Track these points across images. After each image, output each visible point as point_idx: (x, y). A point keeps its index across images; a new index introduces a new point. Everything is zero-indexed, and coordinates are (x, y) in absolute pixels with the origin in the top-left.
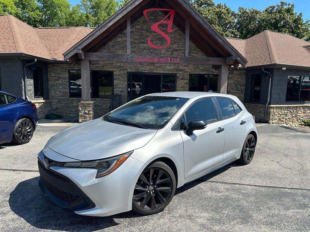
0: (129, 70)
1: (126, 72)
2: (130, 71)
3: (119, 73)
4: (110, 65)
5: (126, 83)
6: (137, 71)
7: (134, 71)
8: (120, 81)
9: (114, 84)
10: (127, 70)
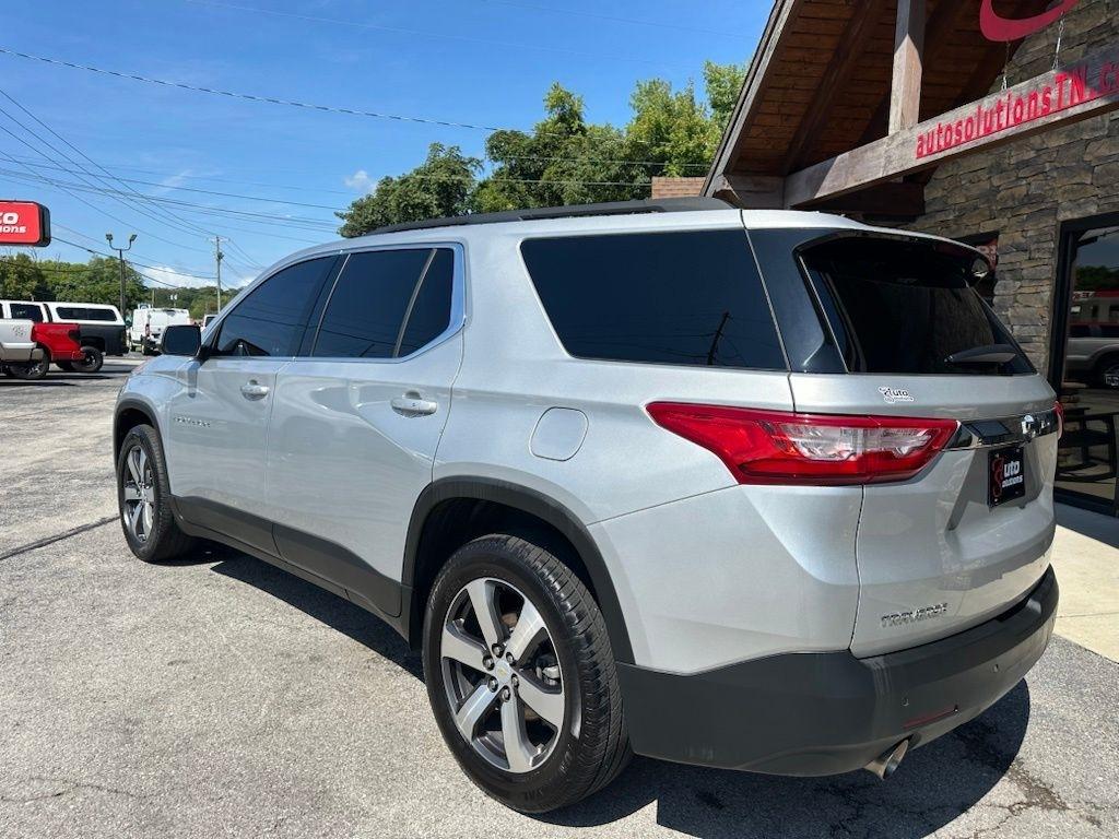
0: (1065, 210)
1: (1049, 224)
2: (1069, 216)
3: (1019, 238)
4: (988, 201)
5: (1047, 292)
6: (1107, 209)
7: (1093, 210)
8: (1018, 284)
9: (995, 300)
10: (1054, 211)
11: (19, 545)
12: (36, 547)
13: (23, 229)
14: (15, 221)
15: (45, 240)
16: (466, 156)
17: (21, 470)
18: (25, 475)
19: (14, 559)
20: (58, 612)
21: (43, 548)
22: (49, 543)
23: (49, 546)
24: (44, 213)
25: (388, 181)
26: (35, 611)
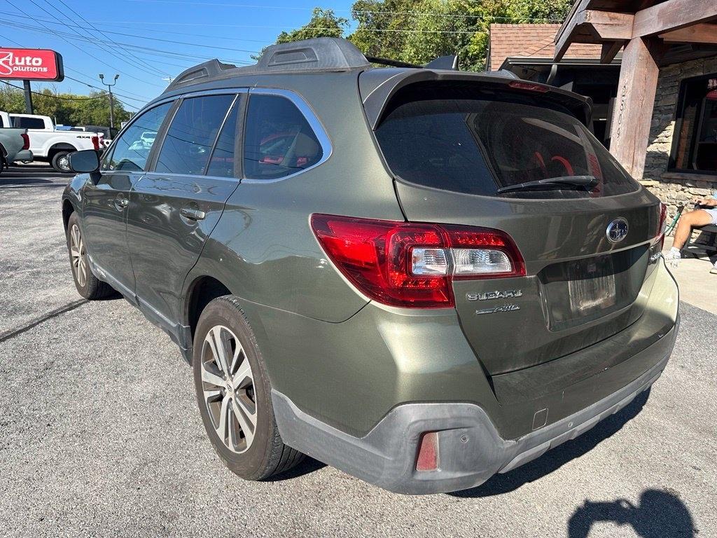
11: (53, 308)
12: (66, 310)
13: (45, 70)
14: (40, 63)
15: (60, 77)
16: (337, 17)
17: (54, 241)
18: (56, 245)
19: (51, 320)
20: (89, 377)
21: (73, 311)
22: (76, 306)
23: (77, 309)
24: (58, 58)
25: (285, 34)
26: (69, 376)
